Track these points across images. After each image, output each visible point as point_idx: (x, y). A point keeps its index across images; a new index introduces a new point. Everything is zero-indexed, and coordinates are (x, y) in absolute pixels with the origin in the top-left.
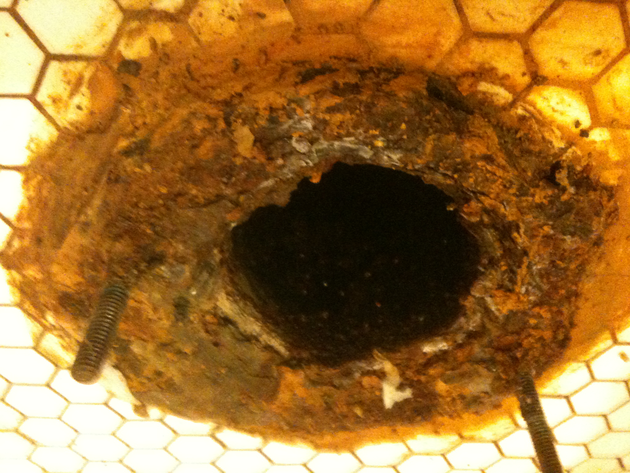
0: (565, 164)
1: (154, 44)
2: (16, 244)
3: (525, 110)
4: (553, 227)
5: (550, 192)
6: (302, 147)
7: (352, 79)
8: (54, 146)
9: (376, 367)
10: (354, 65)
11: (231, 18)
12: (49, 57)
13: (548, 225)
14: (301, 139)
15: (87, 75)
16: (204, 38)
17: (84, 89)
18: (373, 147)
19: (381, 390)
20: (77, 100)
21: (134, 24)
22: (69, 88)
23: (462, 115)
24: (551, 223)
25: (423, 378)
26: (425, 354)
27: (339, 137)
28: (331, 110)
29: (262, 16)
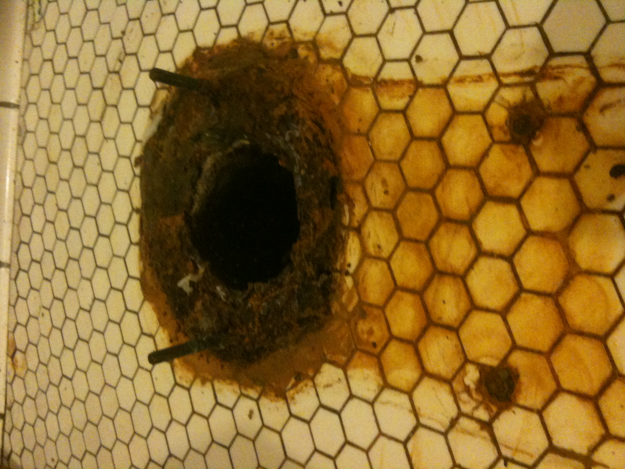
0: (330, 276)
1: (306, 58)
2: (206, 52)
3: (345, 236)
4: (299, 290)
5: (313, 273)
6: (287, 137)
7: (323, 142)
8: (253, 43)
9: (199, 266)
10: (330, 141)
11: (327, 80)
12: (287, 22)
13: (299, 286)
14: (291, 135)
15: (287, 40)
16: (316, 75)
17: (280, 42)
18: (300, 171)
19: (187, 274)
20: (275, 42)
21: (311, 46)
22: (279, 36)
23: (329, 203)
24: (300, 286)
25: (201, 293)
26: (215, 288)
27: (298, 152)
28: (307, 140)
29: (333, 92)
